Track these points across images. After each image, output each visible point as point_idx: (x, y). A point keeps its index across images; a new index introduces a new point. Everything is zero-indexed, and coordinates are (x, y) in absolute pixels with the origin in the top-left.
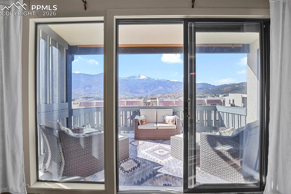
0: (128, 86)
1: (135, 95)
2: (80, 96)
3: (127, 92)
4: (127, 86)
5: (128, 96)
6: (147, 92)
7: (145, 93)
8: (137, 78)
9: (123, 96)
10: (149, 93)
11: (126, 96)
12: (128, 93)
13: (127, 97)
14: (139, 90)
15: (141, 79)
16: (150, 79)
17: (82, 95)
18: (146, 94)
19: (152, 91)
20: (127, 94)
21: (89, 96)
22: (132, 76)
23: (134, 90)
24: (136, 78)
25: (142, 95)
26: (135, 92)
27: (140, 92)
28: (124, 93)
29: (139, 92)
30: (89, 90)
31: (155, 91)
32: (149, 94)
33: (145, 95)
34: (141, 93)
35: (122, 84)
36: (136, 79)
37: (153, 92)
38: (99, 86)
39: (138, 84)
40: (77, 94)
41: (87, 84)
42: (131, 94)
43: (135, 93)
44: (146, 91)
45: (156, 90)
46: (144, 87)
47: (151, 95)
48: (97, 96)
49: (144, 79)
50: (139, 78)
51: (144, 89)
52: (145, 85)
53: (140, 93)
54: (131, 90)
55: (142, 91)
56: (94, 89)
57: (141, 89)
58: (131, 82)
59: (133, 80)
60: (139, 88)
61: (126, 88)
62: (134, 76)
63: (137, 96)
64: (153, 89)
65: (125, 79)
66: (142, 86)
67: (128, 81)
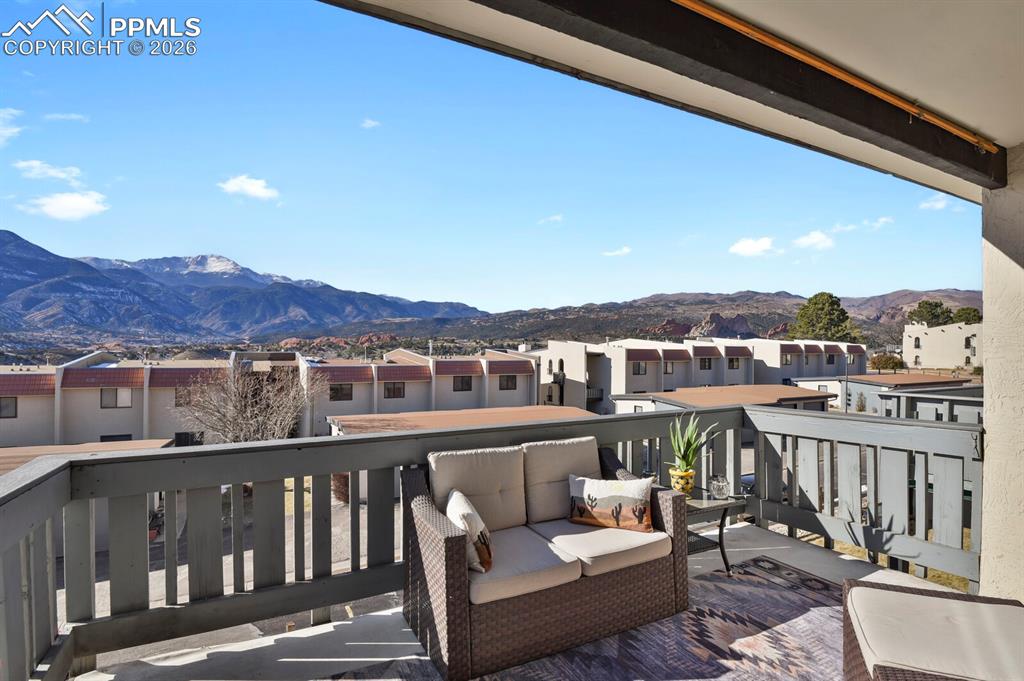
0: (146, 300)
1: (178, 340)
3: (139, 325)
4: (137, 298)
5: (141, 341)
6: (235, 327)
7: (227, 331)
8: (192, 268)
9: (119, 340)
10: (245, 331)
11: (129, 345)
12: (141, 330)
13: (136, 345)
14: (201, 318)
15: (211, 274)
16: (253, 277)
18: (233, 334)
19: (257, 322)
20: (136, 334)
22: (165, 259)
23: (173, 318)
24: (187, 266)
25: (211, 338)
26: (177, 327)
27: (204, 326)
28: (122, 330)
29: (199, 327)
31: (274, 326)
32: (246, 337)
33: (228, 339)
34: (210, 332)
35: (112, 290)
36: (186, 272)
37: (265, 329)
39: (193, 294)
42: (159, 336)
43: (177, 331)
44: (230, 324)
45: (277, 321)
46: (221, 306)
47: (256, 342)
49: (224, 273)
50: (199, 269)
51: (224, 314)
52: (228, 299)
53: (203, 333)
54: (156, 317)
55: (213, 322)
57: (210, 315)
58: (162, 285)
59: (170, 275)
60: (198, 309)
61: (135, 309)
62: (176, 259)
63: (188, 344)
64: (263, 318)
65: (127, 269)
66: (214, 304)
67: (144, 278)
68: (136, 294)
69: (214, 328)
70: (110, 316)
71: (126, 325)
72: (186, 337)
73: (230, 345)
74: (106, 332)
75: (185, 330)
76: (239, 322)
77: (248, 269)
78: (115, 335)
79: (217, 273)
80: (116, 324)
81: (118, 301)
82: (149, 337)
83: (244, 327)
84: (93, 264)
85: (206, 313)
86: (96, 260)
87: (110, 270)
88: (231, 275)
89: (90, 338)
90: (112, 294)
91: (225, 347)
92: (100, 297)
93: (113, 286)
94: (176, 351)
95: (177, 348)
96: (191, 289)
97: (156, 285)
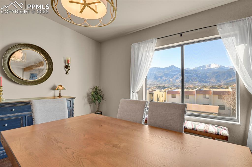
0: (197, 76)
1: (205, 85)
2: (154, 85)
3: (196, 81)
4: (195, 76)
5: (197, 85)
6: (219, 81)
8: (207, 68)
9: (192, 85)
10: (222, 82)
11: (194, 86)
13: (196, 86)
14: (210, 79)
15: (212, 69)
16: (224, 68)
17: (155, 85)
18: (218, 83)
19: (225, 80)
20: (195, 83)
21: (161, 86)
22: (201, 66)
23: (203, 80)
24: (206, 67)
25: (212, 84)
27: (211, 81)
28: (192, 83)
29: (209, 82)
30: (161, 80)
31: (230, 81)
32: (222, 84)
34: (212, 83)
35: (190, 74)
36: (206, 69)
37: (228, 81)
38: (169, 77)
39: (208, 74)
40: (152, 84)
41: (159, 76)
42: (200, 84)
43: (204, 83)
44: (217, 80)
45: (231, 79)
46: (215, 76)
47: (225, 85)
48: (167, 85)
49: (216, 68)
50: (209, 68)
51: (216, 78)
52: (217, 74)
53: (210, 83)
54: (200, 80)
55: (213, 80)
56: (164, 80)
57: (212, 78)
58: (201, 72)
59: (202, 70)
60: (209, 77)
61: (195, 78)
62: (204, 66)
63: (207, 86)
64: (227, 78)
65: (193, 70)
66: (213, 76)
67: (197, 71)
68: (195, 75)
69: (213, 82)
70: (190, 80)
71: (193, 82)
72: (206, 84)
73: (218, 86)
74: (190, 83)
75: (206, 82)
76: (220, 80)
77: (222, 66)
78: (191, 84)
79: (214, 68)
80: (191, 82)
81: (192, 77)
82: (198, 84)
83: (221, 81)
84: (187, 69)
85: (211, 78)
86: (187, 68)
87: (190, 70)
88: (217, 68)
89: (187, 84)
90: (190, 75)
91: (217, 86)
92: (188, 76)
93: (191, 74)
94: (204, 87)
95: (205, 87)
96: (207, 73)
97: (199, 72)
